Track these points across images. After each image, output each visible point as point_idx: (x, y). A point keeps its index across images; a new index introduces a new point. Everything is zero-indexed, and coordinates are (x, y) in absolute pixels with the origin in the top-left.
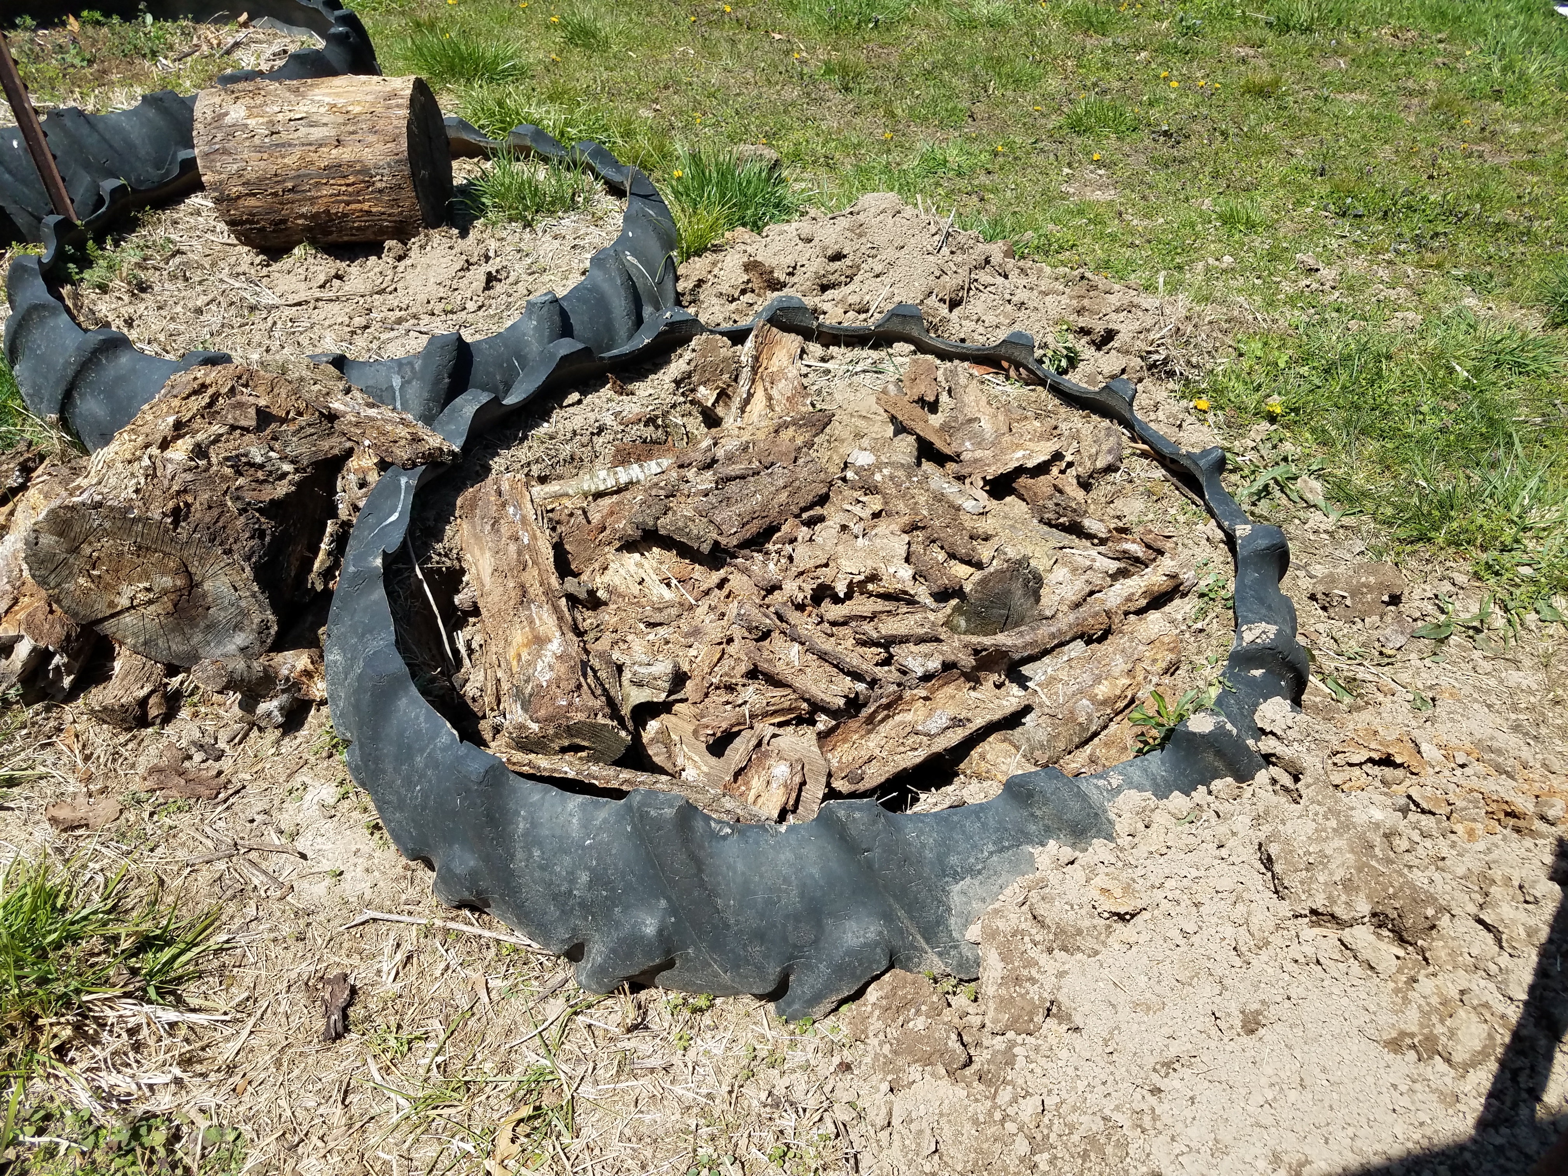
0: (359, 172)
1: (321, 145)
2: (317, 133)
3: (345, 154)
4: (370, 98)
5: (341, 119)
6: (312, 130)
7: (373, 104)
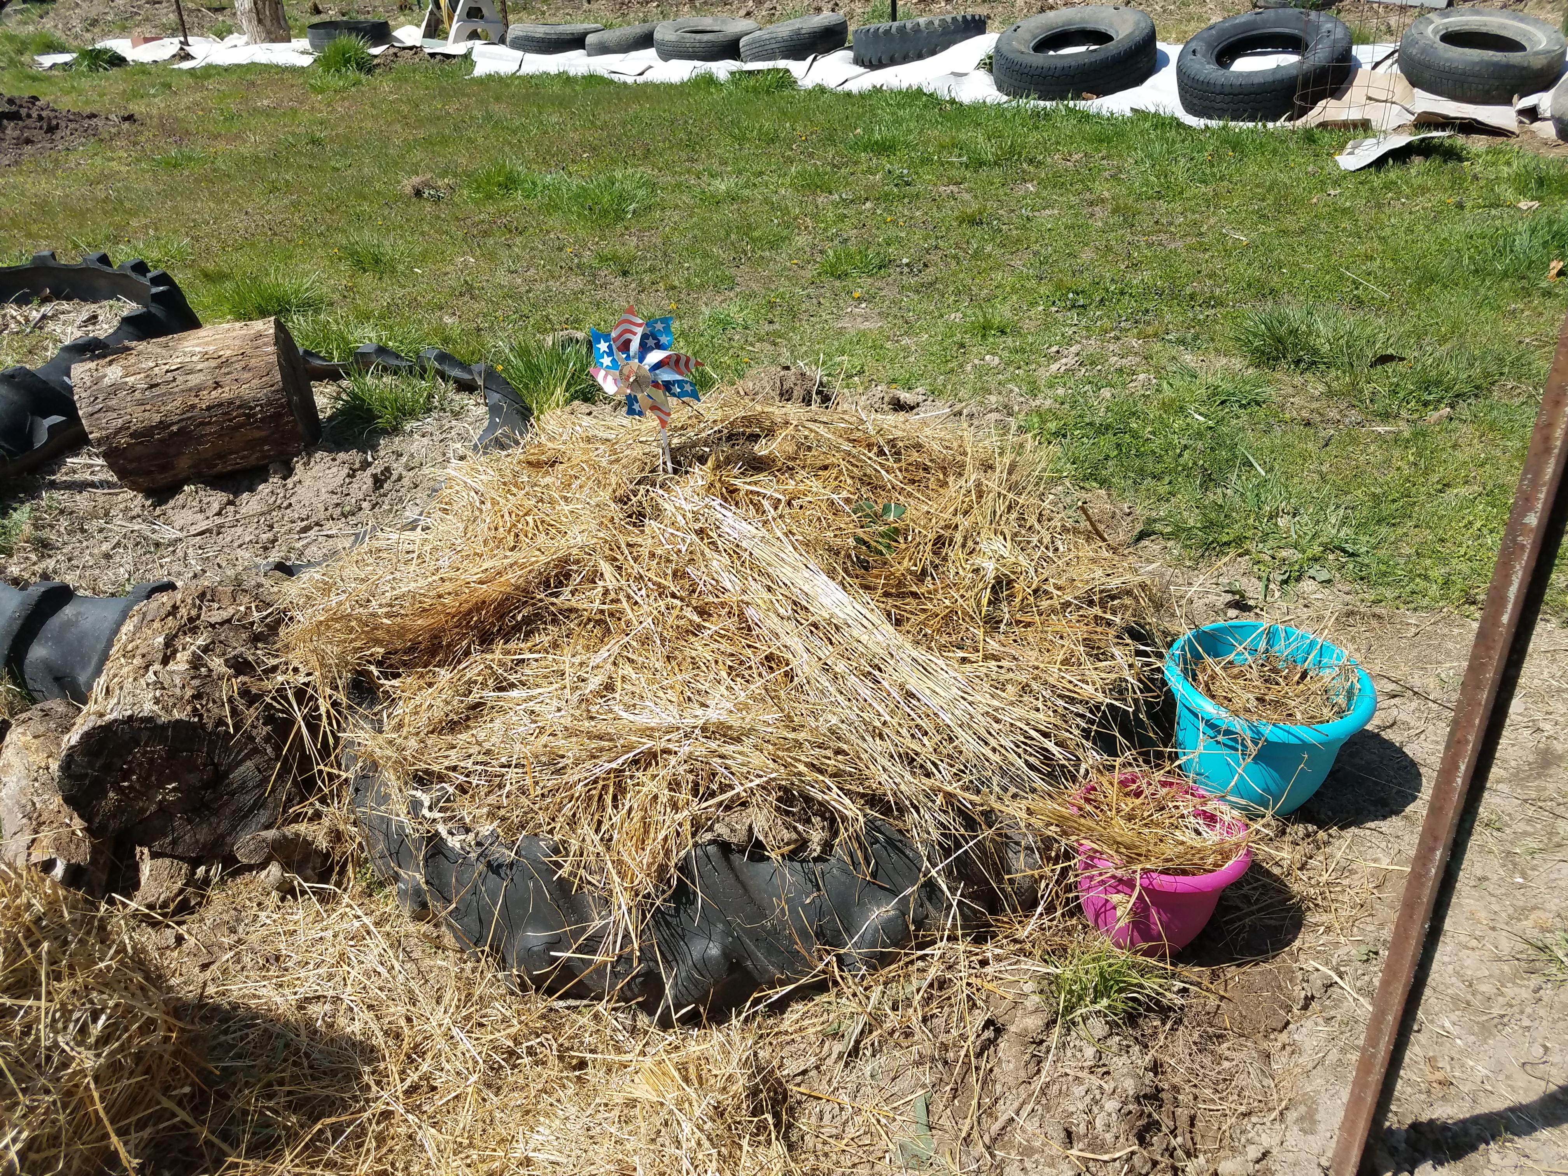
0: (239, 407)
1: (200, 390)
2: (194, 380)
3: (225, 393)
4: (237, 342)
5: (213, 363)
6: (189, 377)
7: (241, 347)
